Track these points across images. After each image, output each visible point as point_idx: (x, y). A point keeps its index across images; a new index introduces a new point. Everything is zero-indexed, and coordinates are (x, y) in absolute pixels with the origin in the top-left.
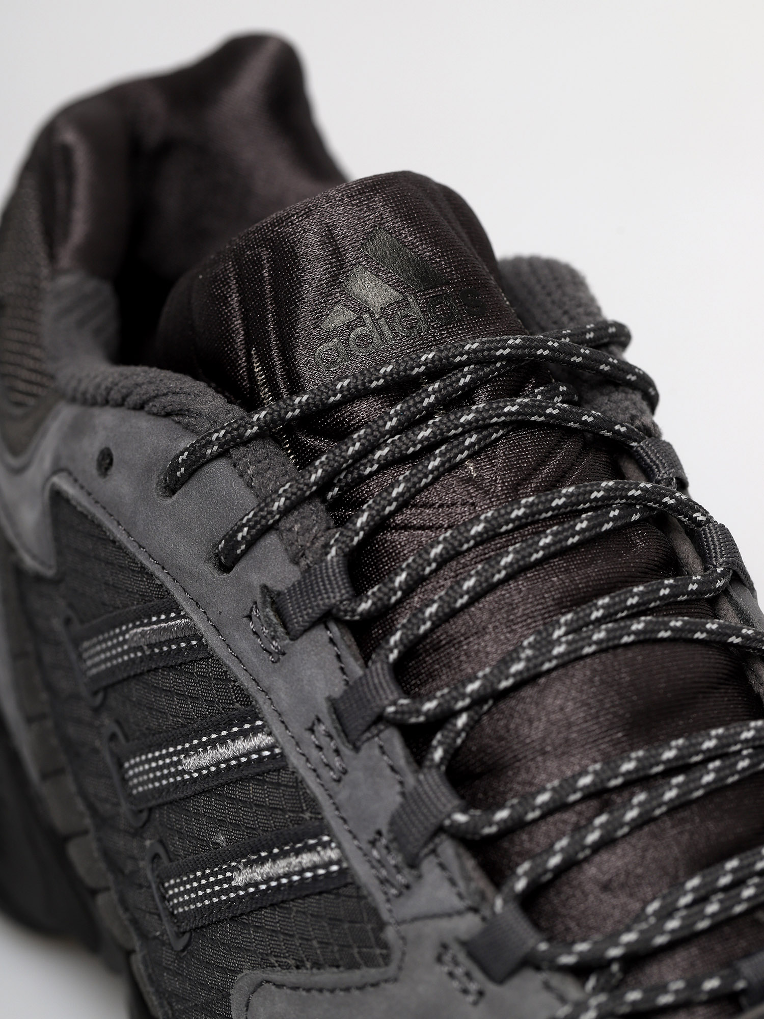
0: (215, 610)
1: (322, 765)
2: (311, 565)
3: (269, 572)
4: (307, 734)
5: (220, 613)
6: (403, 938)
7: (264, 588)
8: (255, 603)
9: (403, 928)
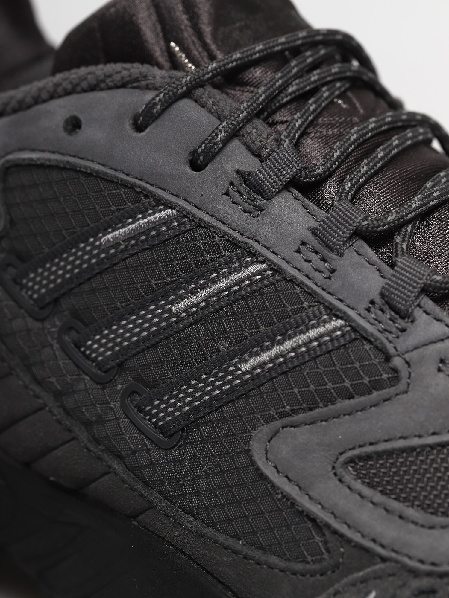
0: (196, 195)
1: (313, 271)
2: (270, 152)
3: (239, 162)
4: (297, 254)
5: (202, 196)
6: (407, 363)
7: (238, 172)
8: (232, 184)
9: (407, 356)
